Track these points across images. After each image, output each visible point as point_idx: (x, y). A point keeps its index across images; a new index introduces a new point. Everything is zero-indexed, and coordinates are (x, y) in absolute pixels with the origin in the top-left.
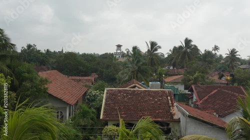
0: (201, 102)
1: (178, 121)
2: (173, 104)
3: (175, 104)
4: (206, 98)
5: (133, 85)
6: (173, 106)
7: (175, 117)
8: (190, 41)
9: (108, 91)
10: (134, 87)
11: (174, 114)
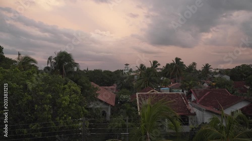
0: (200, 101)
1: (195, 114)
2: (187, 102)
3: (189, 102)
4: (202, 98)
5: (152, 90)
6: (188, 104)
7: (192, 112)
8: (180, 59)
9: (139, 95)
10: (153, 92)
11: (190, 110)
